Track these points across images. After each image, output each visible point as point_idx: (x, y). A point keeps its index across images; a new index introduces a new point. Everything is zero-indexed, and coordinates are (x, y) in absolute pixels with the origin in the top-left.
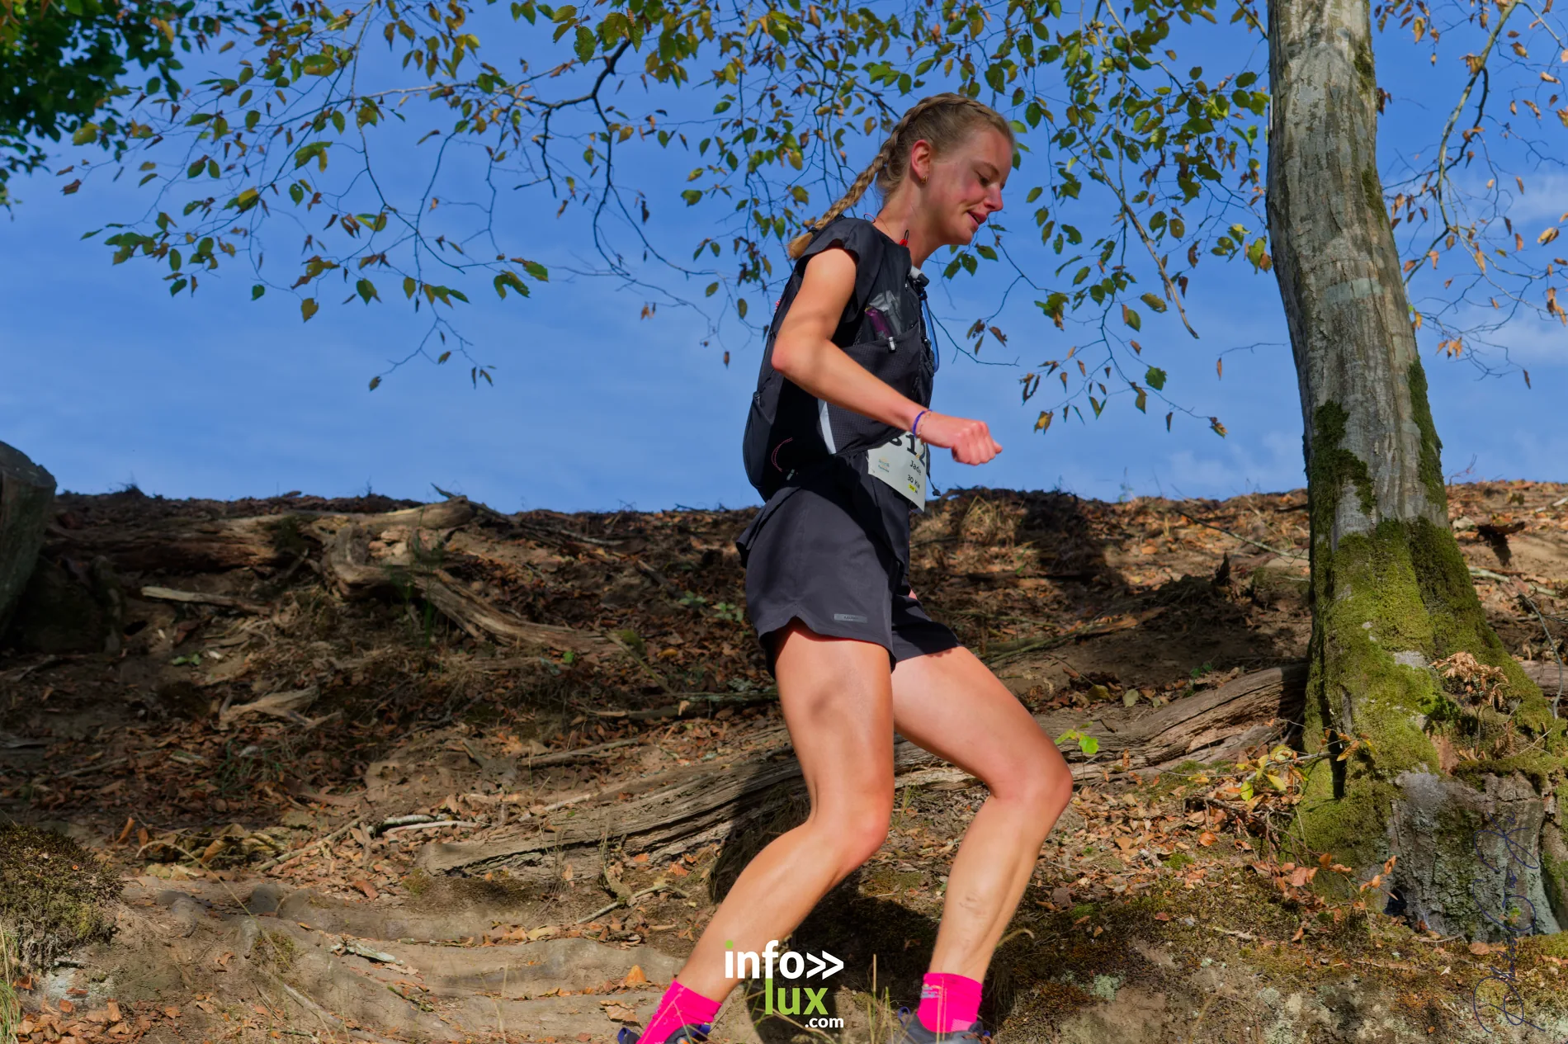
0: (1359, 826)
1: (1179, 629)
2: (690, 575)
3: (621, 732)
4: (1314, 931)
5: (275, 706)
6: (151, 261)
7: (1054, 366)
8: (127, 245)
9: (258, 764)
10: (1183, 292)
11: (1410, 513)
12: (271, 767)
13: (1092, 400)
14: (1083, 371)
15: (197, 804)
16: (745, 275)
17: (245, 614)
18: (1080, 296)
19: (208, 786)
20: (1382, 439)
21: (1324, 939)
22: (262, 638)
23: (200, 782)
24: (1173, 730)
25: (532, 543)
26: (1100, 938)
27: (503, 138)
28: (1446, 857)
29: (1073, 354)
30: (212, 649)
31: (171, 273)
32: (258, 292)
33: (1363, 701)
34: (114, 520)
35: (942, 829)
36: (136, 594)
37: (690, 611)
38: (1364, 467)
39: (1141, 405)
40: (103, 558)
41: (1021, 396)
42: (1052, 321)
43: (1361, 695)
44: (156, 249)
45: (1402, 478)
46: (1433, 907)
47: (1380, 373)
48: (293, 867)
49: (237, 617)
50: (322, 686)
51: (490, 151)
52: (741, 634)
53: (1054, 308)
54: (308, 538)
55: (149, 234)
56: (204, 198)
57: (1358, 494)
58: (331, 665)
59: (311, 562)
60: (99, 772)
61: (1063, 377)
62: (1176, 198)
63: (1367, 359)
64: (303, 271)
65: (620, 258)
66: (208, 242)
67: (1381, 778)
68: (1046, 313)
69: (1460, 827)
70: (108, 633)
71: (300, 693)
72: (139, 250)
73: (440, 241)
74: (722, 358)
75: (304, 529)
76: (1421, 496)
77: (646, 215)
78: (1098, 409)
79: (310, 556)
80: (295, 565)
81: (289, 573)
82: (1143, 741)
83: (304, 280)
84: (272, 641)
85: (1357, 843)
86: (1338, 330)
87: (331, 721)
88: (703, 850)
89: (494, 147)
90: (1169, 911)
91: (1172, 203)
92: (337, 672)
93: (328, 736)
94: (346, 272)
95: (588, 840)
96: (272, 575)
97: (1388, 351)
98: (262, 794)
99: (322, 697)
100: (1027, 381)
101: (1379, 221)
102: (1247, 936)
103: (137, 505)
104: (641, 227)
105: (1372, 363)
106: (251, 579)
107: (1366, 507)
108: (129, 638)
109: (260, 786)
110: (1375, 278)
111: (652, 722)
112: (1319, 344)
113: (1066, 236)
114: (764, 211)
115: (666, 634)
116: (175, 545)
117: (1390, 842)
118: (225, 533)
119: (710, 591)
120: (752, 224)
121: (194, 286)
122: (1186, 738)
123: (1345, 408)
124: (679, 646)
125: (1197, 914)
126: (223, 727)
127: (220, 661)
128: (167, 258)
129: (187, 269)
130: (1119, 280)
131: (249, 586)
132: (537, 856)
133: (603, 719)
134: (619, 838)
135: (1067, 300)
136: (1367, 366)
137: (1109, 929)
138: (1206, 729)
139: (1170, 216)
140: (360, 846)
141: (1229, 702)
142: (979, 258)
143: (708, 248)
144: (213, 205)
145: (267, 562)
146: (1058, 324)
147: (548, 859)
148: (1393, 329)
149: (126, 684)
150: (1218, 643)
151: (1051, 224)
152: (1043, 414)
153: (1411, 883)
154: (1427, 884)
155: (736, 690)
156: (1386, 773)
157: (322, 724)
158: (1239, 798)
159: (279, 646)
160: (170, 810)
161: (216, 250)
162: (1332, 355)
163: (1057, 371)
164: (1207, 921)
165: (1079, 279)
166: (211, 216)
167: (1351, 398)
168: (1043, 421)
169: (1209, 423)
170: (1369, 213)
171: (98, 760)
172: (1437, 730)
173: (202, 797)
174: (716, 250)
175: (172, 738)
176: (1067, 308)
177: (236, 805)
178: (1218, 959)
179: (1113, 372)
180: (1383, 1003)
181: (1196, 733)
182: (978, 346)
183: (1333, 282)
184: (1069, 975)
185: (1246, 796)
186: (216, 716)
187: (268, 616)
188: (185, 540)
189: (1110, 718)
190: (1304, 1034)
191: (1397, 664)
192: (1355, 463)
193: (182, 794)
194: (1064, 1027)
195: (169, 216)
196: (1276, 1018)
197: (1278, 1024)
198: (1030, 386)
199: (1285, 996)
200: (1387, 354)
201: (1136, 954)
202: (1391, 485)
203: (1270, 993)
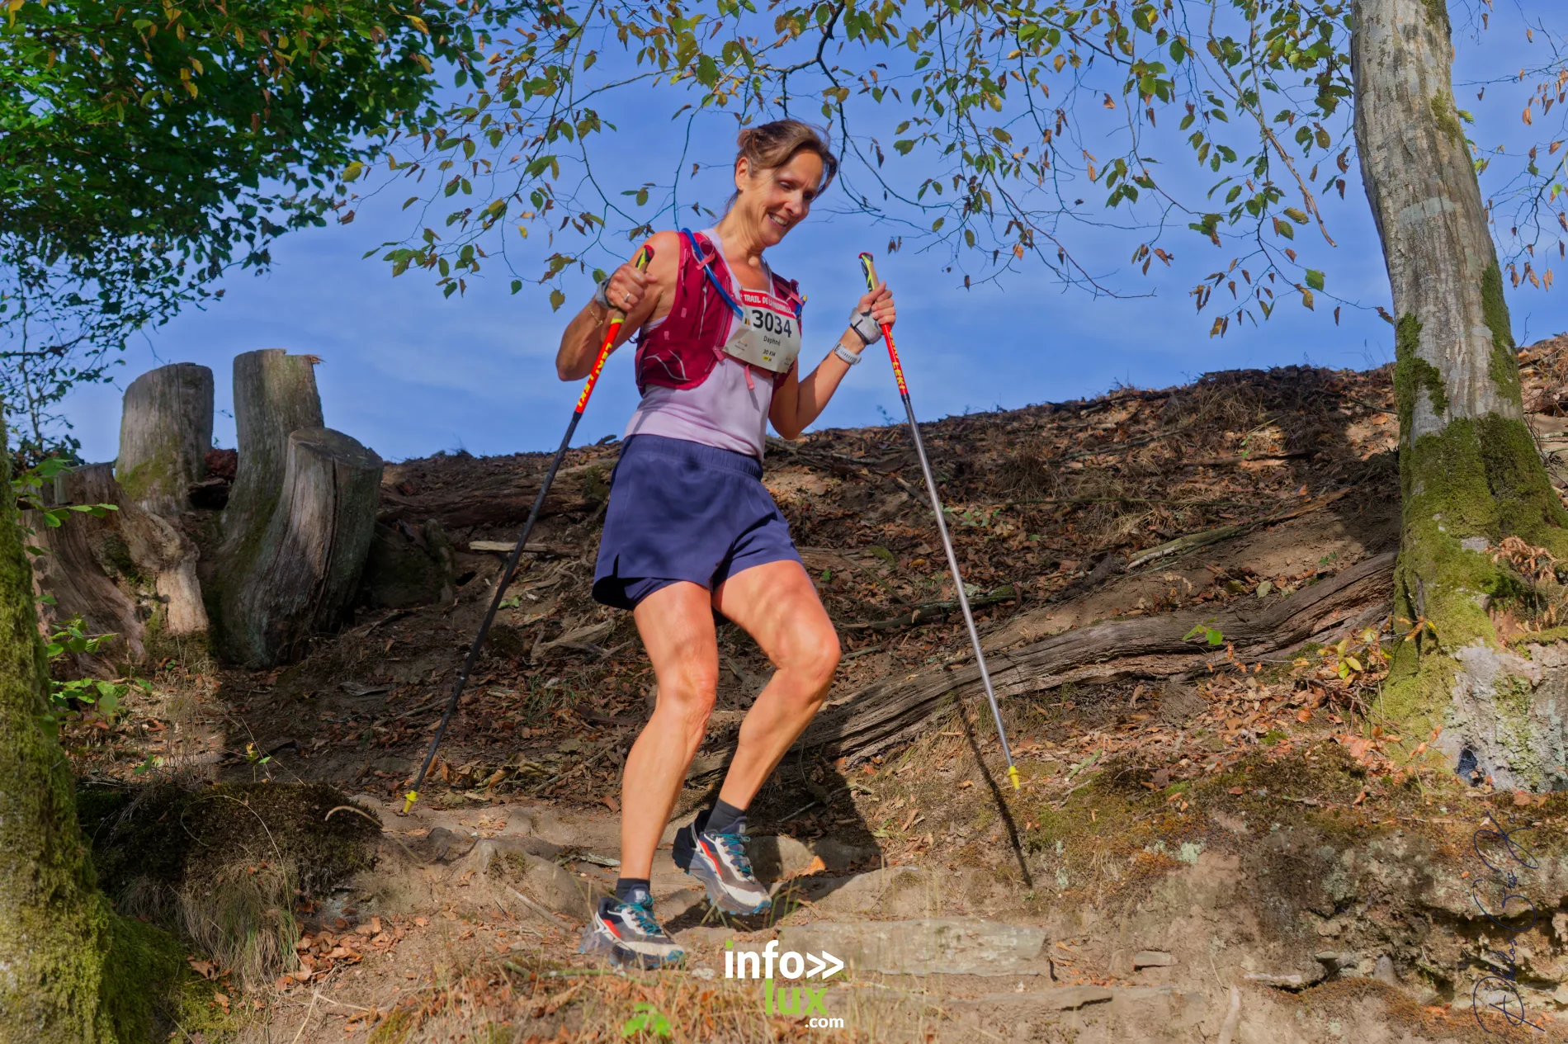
0: (1430, 696)
1: (1355, 509)
2: (944, 485)
3: (866, 641)
4: (1374, 793)
5: (577, 641)
6: (425, 271)
7: (1221, 276)
8: (402, 261)
9: (560, 693)
10: (1342, 194)
11: (1481, 410)
12: (569, 694)
13: (1262, 304)
14: (1248, 280)
15: (506, 734)
16: (969, 206)
17: (558, 557)
18: (1236, 212)
19: (516, 716)
20: (1452, 344)
21: (1382, 801)
22: (571, 578)
23: (510, 714)
24: (1297, 617)
25: (806, 469)
26: (1186, 811)
27: (747, 103)
28: (1504, 719)
29: (1234, 264)
30: (530, 592)
31: (442, 279)
32: (516, 286)
33: (1431, 586)
34: (446, 483)
35: (1093, 719)
36: (465, 549)
38: (1436, 373)
39: (1308, 304)
40: (433, 521)
41: (1195, 307)
42: (1208, 238)
43: (1430, 581)
44: (429, 261)
45: (1472, 379)
46: (1499, 763)
47: (1451, 285)
48: (561, 787)
49: (552, 560)
50: (617, 618)
51: (737, 115)
52: (986, 539)
53: (1209, 226)
55: (419, 248)
56: (463, 209)
57: (1431, 398)
60: (430, 710)
61: (1232, 286)
62: (1316, 115)
63: (1438, 272)
64: (547, 268)
65: (864, 199)
66: (468, 250)
67: (1444, 653)
68: (1204, 232)
69: (1514, 693)
70: (442, 586)
71: (598, 627)
72: (413, 262)
73: (695, 208)
74: (962, 281)
76: (1491, 393)
77: (881, 159)
78: (1268, 312)
82: (1271, 628)
83: (549, 275)
84: (580, 580)
85: (1429, 711)
86: (1412, 249)
87: (625, 649)
88: (893, 751)
89: (740, 112)
90: (1245, 785)
91: (1315, 119)
93: (621, 664)
94: (583, 265)
96: (583, 519)
97: (1459, 261)
98: (561, 720)
99: (619, 629)
100: (1199, 292)
101: (1451, 141)
102: (1314, 802)
103: (466, 467)
104: (878, 171)
105: (1443, 276)
106: (565, 524)
107: (1440, 407)
108: (460, 588)
109: (559, 713)
110: (1445, 197)
111: (893, 630)
112: (1398, 261)
113: (1222, 155)
114: (974, 151)
115: (916, 545)
116: (495, 501)
117: (1456, 709)
119: (961, 501)
120: (965, 163)
121: (463, 288)
122: (1308, 623)
123: (1419, 320)
124: (928, 555)
125: (1270, 787)
126: (533, 662)
127: (537, 602)
128: (437, 266)
129: (455, 274)
130: (1271, 193)
131: (564, 531)
133: (850, 630)
134: (819, 746)
135: (1221, 219)
136: (1439, 279)
137: (1193, 803)
138: (1327, 613)
139: (1314, 130)
140: (614, 767)
141: (1345, 587)
142: (1137, 187)
143: (930, 188)
144: (468, 218)
145: (577, 508)
146: (1216, 241)
148: (1465, 242)
149: (456, 630)
150: (1387, 520)
151: (1208, 146)
152: (1219, 320)
153: (1478, 744)
154: (1491, 743)
156: (1448, 649)
157: (614, 654)
158: (1338, 677)
160: (483, 740)
161: (476, 255)
162: (1409, 272)
163: (1225, 282)
164: (1279, 791)
165: (1230, 199)
166: (468, 227)
167: (1424, 310)
168: (1220, 328)
169: (1377, 313)
170: (1440, 135)
171: (429, 701)
172: (1500, 606)
173: (510, 727)
174: (938, 188)
175: (491, 676)
176: (1220, 227)
177: (538, 732)
178: (1286, 823)
179: (1276, 277)
180: (1423, 854)
181: (1319, 617)
182: (1145, 269)
183: (1407, 204)
184: (1161, 845)
185: (1342, 675)
186: (528, 653)
187: (578, 557)
188: (506, 496)
189: (1243, 609)
190: (1357, 883)
191: (1464, 549)
192: (1429, 370)
193: (495, 725)
194: (1154, 889)
195: (434, 230)
196: (1332, 871)
197: (1335, 876)
198: (1202, 297)
199: (1340, 852)
200: (1457, 265)
201: (1215, 823)
202: (1462, 386)
203: (1328, 850)
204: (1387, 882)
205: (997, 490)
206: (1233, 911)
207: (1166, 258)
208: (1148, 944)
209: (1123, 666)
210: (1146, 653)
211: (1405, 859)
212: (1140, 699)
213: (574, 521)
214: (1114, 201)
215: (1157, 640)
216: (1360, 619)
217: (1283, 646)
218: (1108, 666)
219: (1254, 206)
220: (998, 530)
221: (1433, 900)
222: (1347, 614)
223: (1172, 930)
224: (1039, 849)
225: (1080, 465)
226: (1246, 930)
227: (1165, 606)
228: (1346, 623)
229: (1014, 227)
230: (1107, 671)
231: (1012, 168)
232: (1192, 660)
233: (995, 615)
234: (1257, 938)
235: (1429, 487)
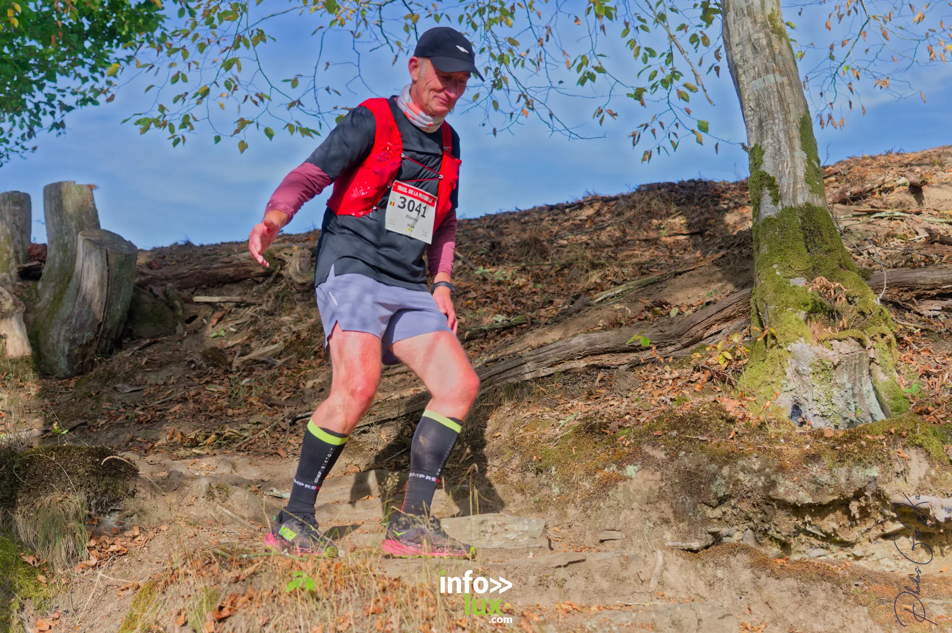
0: (773, 373)
1: (729, 264)
2: (483, 256)
4: (740, 432)
5: (261, 355)
6: (160, 131)
7: (647, 126)
8: (145, 125)
9: (250, 388)
10: (718, 74)
11: (800, 201)
12: (256, 388)
13: (672, 142)
14: (663, 128)
15: (218, 413)
16: (494, 86)
17: (248, 305)
18: (654, 86)
19: (223, 402)
20: (783, 162)
21: (745, 436)
22: (257, 318)
23: (220, 401)
24: (694, 329)
26: (628, 446)
27: (358, 25)
28: (817, 386)
29: (654, 118)
30: (232, 327)
31: (171, 135)
32: (218, 139)
33: (772, 307)
34: (178, 262)
35: (573, 393)
36: (189, 301)
37: (481, 278)
38: (773, 179)
39: (700, 142)
40: (170, 285)
41: (632, 145)
42: (638, 102)
43: (772, 304)
44: (162, 125)
45: (795, 183)
46: (815, 412)
47: (781, 127)
48: (251, 444)
49: (245, 307)
50: (285, 341)
51: (352, 33)
52: (509, 287)
53: (638, 95)
54: (279, 259)
55: (156, 116)
56: (182, 93)
57: (771, 195)
58: (290, 329)
59: (282, 272)
60: (171, 400)
61: (653, 131)
62: (701, 26)
63: (774, 120)
64: (236, 127)
66: (186, 117)
67: (780, 347)
68: (636, 99)
69: (823, 370)
70: (177, 324)
71: (274, 346)
72: (152, 126)
73: (328, 89)
74: (492, 131)
75: (277, 255)
76: (806, 191)
78: (675, 147)
79: (281, 269)
80: (274, 275)
81: (271, 279)
82: (679, 336)
83: (237, 131)
84: (262, 319)
85: (773, 382)
86: (758, 105)
87: (291, 360)
89: (354, 30)
90: (664, 429)
91: (700, 29)
92: (294, 332)
93: (288, 369)
94: (258, 125)
95: (392, 417)
96: (263, 281)
97: (786, 112)
98: (252, 404)
99: (287, 348)
100: (634, 135)
101: (781, 40)
102: (705, 438)
103: (190, 251)
105: (777, 121)
106: (252, 285)
107: (775, 202)
108: (188, 326)
109: (250, 400)
110: (777, 73)
112: (749, 113)
113: (648, 53)
114: (496, 52)
115: (467, 293)
116: (209, 272)
117: (789, 381)
118: (236, 262)
119: (494, 265)
120: (491, 59)
121: (184, 140)
122: (701, 332)
123: (763, 148)
124: (475, 298)
125: (678, 430)
126: (234, 369)
127: (236, 333)
128: (167, 127)
130: (675, 75)
131: (252, 289)
132: (367, 428)
134: (408, 414)
135: (646, 91)
136: (774, 123)
137: (633, 441)
138: (712, 325)
139: (700, 36)
140: (284, 431)
141: (722, 310)
142: (595, 73)
144: (187, 97)
145: (259, 275)
146: (643, 104)
147: (373, 428)
148: (789, 101)
149: (186, 351)
150: (748, 270)
151: (639, 47)
152: (646, 153)
153: (802, 401)
154: (810, 401)
155: (497, 322)
156: (782, 345)
157: (284, 363)
158: (718, 364)
159: (266, 321)
160: (204, 418)
161: (191, 120)
162: (756, 119)
163: (649, 129)
164: (683, 433)
165: (651, 78)
166: (186, 103)
167: (765, 142)
168: (647, 157)
169: (741, 147)
170: (774, 36)
171: (170, 394)
172: (813, 318)
173: (220, 409)
175: (208, 379)
176: (645, 96)
177: (237, 412)
178: (688, 452)
179: (680, 125)
180: (770, 467)
181: (707, 328)
182: (601, 122)
183: (754, 78)
184: (614, 467)
185: (721, 362)
186: (230, 364)
187: (260, 305)
188: (215, 268)
189: (662, 325)
190: (731, 486)
191: (791, 285)
192: (769, 178)
193: (211, 408)
194: (610, 493)
195: (165, 106)
196: (716, 479)
197: (718, 483)
198: (635, 138)
199: (721, 468)
200: (785, 115)
201: (646, 453)
202: (789, 188)
203: (713, 467)
204: (749, 485)
205: (516, 258)
206: (658, 505)
207: (614, 115)
208: (608, 527)
209: (591, 361)
210: (605, 353)
211: (759, 471)
212: (601, 380)
213: (258, 283)
214: (582, 82)
215: (611, 345)
216: (731, 329)
217: (686, 346)
218: (582, 361)
219: (666, 83)
220: (516, 282)
221: (777, 495)
222: (723, 326)
223: (622, 518)
224: (542, 472)
225: (565, 242)
226: (665, 516)
227: (615, 324)
228: (723, 332)
229: (522, 98)
230: (581, 364)
231: (519, 62)
232: (632, 356)
233: (515, 333)
234: (672, 521)
235: (770, 248)
